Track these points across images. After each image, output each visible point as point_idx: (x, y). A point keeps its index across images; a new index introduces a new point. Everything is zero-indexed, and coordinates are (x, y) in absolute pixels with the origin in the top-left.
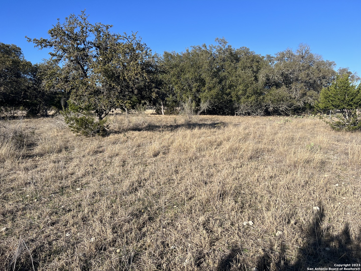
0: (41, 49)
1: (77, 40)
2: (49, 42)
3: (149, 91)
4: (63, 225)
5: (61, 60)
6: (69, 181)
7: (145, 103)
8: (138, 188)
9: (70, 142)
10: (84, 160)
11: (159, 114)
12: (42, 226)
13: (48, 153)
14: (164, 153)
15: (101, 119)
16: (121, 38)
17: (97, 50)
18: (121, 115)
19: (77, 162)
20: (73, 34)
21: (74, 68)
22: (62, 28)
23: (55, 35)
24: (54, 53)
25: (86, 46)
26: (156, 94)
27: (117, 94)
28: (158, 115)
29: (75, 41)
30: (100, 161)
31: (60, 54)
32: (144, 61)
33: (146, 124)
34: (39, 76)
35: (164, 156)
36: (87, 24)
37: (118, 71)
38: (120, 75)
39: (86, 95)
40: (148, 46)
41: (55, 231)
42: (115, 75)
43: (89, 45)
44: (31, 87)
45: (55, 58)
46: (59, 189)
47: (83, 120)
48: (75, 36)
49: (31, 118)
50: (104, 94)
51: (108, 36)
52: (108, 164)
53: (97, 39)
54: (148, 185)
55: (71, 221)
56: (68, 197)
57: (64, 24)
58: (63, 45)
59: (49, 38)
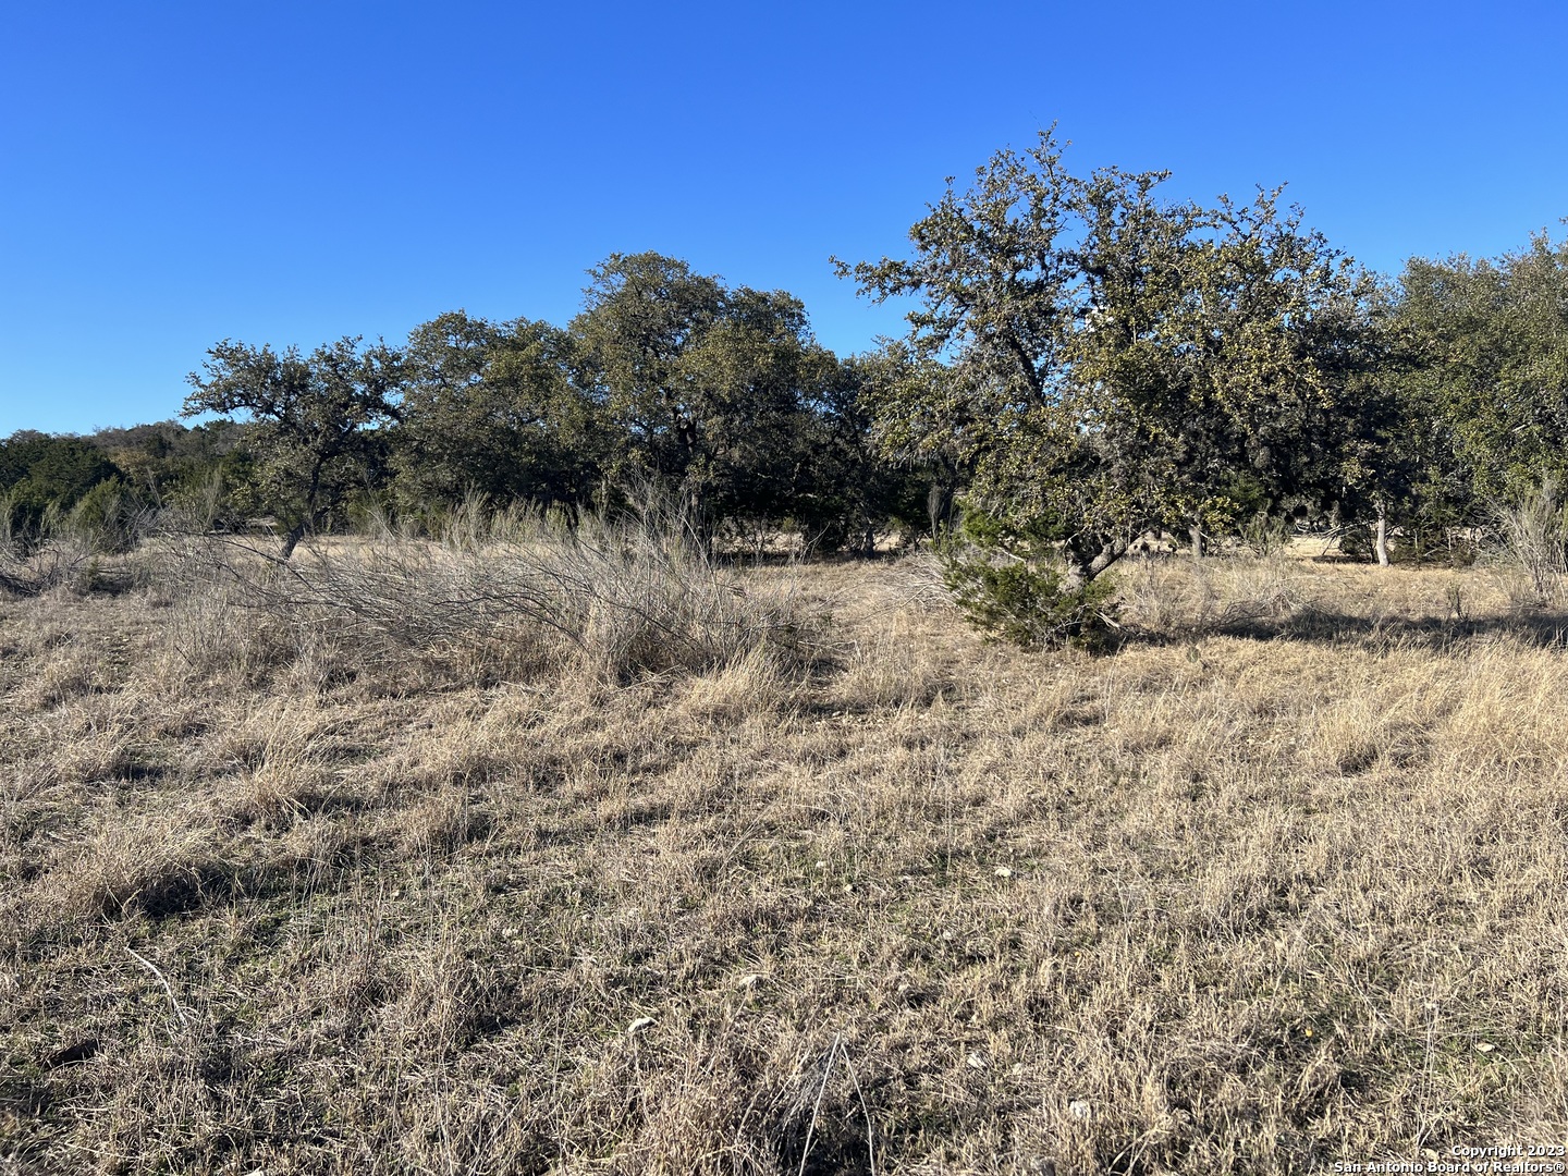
0: (880, 300)
1: (1016, 252)
2: (909, 273)
3: (1325, 451)
4: (956, 1016)
5: (948, 336)
6: (968, 831)
7: (1301, 512)
8: (1272, 914)
9: (959, 666)
10: (1019, 747)
11: (1360, 560)
12: (878, 999)
13: (882, 701)
14: (1401, 761)
15: (1088, 574)
16: (1202, 220)
17: (1093, 282)
18: (1171, 559)
19: (991, 755)
20: (1001, 229)
21: (993, 367)
22: (961, 210)
23: (934, 241)
24: (924, 311)
25: (1050, 273)
26: (1363, 465)
27: (1171, 469)
28: (1351, 566)
29: (1008, 257)
30: (1089, 760)
31: (947, 314)
32: (1308, 317)
33: (1295, 608)
34: (863, 407)
35: (1400, 774)
36: (1058, 179)
37: (1179, 368)
38: (1187, 387)
39: (1033, 477)
40: (1332, 246)
41: (927, 1035)
42: (1165, 388)
43: (1064, 266)
44: (825, 446)
45: (926, 332)
46: (930, 860)
47: (1013, 577)
48: (1011, 237)
49: (818, 562)
50: (1114, 470)
51: (1145, 221)
52: (1123, 780)
53: (1095, 238)
54: (1326, 907)
55: (986, 1006)
56: (965, 897)
57: (971, 195)
58: (961, 277)
59: (911, 255)
